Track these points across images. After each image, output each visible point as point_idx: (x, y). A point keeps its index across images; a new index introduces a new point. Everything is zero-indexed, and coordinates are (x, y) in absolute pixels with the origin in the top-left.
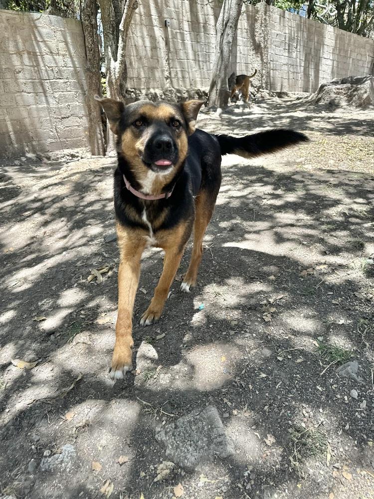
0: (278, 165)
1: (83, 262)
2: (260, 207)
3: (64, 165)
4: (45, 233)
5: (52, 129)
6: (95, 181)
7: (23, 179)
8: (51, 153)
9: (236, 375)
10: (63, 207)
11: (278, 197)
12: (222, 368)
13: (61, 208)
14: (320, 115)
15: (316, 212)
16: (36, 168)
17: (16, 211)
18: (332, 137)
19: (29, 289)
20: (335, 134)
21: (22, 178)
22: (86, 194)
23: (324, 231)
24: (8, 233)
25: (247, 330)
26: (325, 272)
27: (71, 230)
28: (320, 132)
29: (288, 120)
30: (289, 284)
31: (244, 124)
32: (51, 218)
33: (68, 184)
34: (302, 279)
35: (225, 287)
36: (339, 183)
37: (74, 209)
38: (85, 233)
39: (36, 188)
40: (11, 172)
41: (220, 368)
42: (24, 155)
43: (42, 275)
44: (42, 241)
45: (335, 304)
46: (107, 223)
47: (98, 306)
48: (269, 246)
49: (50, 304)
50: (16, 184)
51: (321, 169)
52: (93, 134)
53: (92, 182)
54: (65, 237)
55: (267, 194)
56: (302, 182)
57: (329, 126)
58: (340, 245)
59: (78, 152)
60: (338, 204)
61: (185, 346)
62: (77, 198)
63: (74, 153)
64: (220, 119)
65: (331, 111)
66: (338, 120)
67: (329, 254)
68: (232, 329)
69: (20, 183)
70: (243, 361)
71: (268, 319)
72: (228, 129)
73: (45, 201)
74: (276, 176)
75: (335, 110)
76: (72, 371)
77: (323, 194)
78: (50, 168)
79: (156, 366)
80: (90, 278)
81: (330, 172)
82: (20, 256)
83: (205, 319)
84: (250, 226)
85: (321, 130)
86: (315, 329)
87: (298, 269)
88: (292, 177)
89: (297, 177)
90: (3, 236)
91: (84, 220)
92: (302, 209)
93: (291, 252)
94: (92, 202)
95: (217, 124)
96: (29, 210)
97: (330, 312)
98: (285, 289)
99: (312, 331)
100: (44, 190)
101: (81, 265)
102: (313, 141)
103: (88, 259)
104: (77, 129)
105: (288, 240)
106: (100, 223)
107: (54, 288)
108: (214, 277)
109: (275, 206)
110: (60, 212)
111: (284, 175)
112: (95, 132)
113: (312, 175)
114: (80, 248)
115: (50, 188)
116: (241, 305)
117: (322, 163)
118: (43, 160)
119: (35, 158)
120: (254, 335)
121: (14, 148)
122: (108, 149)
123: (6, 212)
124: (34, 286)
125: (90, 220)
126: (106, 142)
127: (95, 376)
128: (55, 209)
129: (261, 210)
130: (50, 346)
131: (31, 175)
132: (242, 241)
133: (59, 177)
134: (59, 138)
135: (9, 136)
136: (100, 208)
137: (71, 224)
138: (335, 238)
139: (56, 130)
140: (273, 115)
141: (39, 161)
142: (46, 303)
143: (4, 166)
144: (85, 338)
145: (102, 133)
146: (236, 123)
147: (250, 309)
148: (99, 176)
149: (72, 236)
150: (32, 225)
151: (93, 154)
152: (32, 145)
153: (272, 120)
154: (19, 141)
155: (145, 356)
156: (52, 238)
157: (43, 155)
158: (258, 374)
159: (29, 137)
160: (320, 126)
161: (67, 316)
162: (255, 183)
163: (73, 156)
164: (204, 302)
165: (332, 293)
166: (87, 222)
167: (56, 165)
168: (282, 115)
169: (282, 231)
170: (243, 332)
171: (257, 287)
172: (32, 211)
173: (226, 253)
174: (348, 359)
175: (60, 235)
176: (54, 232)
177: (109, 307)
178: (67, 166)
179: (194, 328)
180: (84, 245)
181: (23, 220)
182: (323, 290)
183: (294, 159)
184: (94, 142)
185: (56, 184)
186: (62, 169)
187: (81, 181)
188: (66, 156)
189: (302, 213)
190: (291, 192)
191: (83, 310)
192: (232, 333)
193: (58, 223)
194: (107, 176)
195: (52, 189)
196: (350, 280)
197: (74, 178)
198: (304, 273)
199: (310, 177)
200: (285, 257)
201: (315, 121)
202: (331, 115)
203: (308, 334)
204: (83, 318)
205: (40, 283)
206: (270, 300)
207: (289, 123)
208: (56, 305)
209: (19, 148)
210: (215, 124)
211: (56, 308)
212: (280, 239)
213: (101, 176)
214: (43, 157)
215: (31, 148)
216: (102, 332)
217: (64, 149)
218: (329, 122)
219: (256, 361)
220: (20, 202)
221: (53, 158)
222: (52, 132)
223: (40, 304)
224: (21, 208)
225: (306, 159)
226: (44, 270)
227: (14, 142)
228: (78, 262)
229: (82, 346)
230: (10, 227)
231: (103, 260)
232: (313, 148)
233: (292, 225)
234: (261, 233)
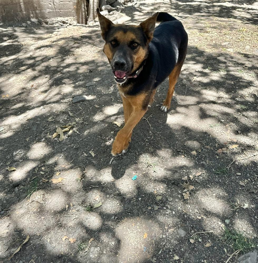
0: (208, 47)
1: (53, 118)
2: (191, 83)
3: (56, 29)
4: (32, 86)
5: (50, 3)
6: (75, 47)
7: (26, 39)
8: (49, 19)
9: (154, 256)
10: (48, 66)
11: (205, 75)
12: (143, 246)
13: (47, 67)
14: (242, 6)
15: (233, 92)
16: (37, 30)
17: (16, 64)
18: (250, 25)
19: (10, 137)
20: (251, 23)
21: (25, 37)
22: (66, 57)
23: (238, 111)
24: (7, 83)
25: (169, 206)
26: (236, 152)
27: (51, 86)
28: (241, 20)
29: (219, 8)
30: (207, 161)
31: (187, 9)
32: (39, 74)
33: (56, 47)
34: (218, 157)
35: (156, 159)
36: (252, 67)
37: (56, 68)
38: (60, 90)
39: (32, 48)
40: (19, 32)
41: (141, 246)
42: (29, 20)
43: (22, 125)
44: (29, 92)
45: (242, 186)
46: (77, 84)
47: (56, 164)
48: (194, 121)
49: (22, 155)
50: (20, 42)
51: (239, 53)
52: (79, 8)
53: (72, 48)
54: (46, 91)
55: (197, 72)
56: (225, 63)
57: (248, 16)
58: (249, 125)
59: (67, 20)
60: (251, 86)
61: (116, 218)
62: (60, 60)
63: (65, 21)
64: (170, 3)
65: (251, 4)
66: (254, 11)
67: (240, 134)
68: (157, 204)
69: (23, 41)
70: (162, 240)
71: (186, 196)
72: (175, 12)
73: (37, 59)
74: (205, 56)
75: (253, 3)
76: (23, 230)
77: (240, 76)
78: (46, 31)
79: (89, 237)
80: (55, 135)
81: (246, 56)
82: (12, 102)
83: (136, 191)
84: (182, 100)
85: (242, 19)
86: (224, 210)
87: (215, 146)
88: (218, 58)
89: (222, 59)
90: (3, 84)
91: (62, 78)
92: (223, 88)
93: (211, 128)
94: (70, 64)
95: (168, 7)
96: (25, 65)
97: (237, 193)
98: (203, 166)
99: (221, 213)
100: (38, 50)
101: (51, 121)
102: (236, 29)
103: (58, 115)
104: (68, 4)
105: (210, 116)
106: (72, 83)
107: (27, 139)
108: (149, 147)
109: (203, 83)
110: (45, 70)
111: (212, 56)
112: (81, 7)
113: (232, 58)
114: (54, 104)
115: (42, 49)
116: (167, 179)
117: (241, 47)
118: (43, 24)
119: (37, 22)
120: (174, 212)
121: (23, 14)
122: (89, 20)
123: (9, 65)
124: (14, 134)
125: (65, 80)
126: (88, 14)
127: (40, 238)
128: (43, 67)
129: (192, 86)
130: (13, 198)
131: (32, 35)
132: (174, 113)
133: (50, 40)
134: (55, 9)
135: (20, 6)
136: (74, 70)
137: (52, 81)
138: (246, 118)
139: (53, 3)
140: (208, 3)
141: (39, 25)
142: (19, 154)
143: (15, 27)
144: (39, 197)
145: (86, 8)
146: (181, 8)
147: (173, 184)
148: (78, 43)
149: (50, 92)
150: (25, 78)
151: (78, 23)
152: (36, 13)
153: (207, 7)
154: (27, 9)
155: (83, 224)
156: (37, 91)
157: (43, 20)
158: (172, 256)
159: (34, 7)
160: (242, 15)
161: (31, 170)
162: (190, 61)
163: (64, 23)
164: (138, 171)
165: (240, 174)
166: (63, 81)
167: (51, 30)
168: (215, 4)
169: (206, 108)
170: (165, 208)
171: (182, 161)
172: (26, 67)
173: (161, 124)
174: (249, 249)
175: (42, 89)
176: (39, 86)
177: (63, 166)
178: (58, 30)
179: (126, 199)
180: (57, 102)
181: (19, 73)
182: (233, 171)
183: (221, 43)
184: (79, 14)
185: (47, 46)
186: (55, 33)
187: (65, 45)
188: (59, 23)
189: (222, 91)
190: (215, 72)
191: (44, 166)
192: (156, 208)
193: (43, 78)
194: (84, 44)
195: (44, 50)
196: (255, 161)
197: (61, 43)
198: (220, 151)
199: (231, 60)
200: (206, 133)
201: (238, 11)
202: (250, 7)
203: (217, 215)
204: (42, 174)
205: (19, 133)
206: (190, 176)
207: (219, 11)
208: (26, 156)
209: (26, 14)
210: (166, 7)
211: (25, 159)
212: (204, 115)
213: (79, 43)
214: (43, 22)
215: (35, 15)
216: (54, 191)
217: (58, 17)
218: (248, 12)
219: (172, 241)
220: (20, 57)
221: (49, 23)
222: (51, 5)
223: (14, 154)
224: (20, 63)
225: (229, 44)
226: (24, 121)
227: (23, 10)
228: (50, 117)
229: (35, 205)
230: (10, 78)
231: (68, 118)
232: (235, 35)
233: (214, 103)
234: (190, 107)
